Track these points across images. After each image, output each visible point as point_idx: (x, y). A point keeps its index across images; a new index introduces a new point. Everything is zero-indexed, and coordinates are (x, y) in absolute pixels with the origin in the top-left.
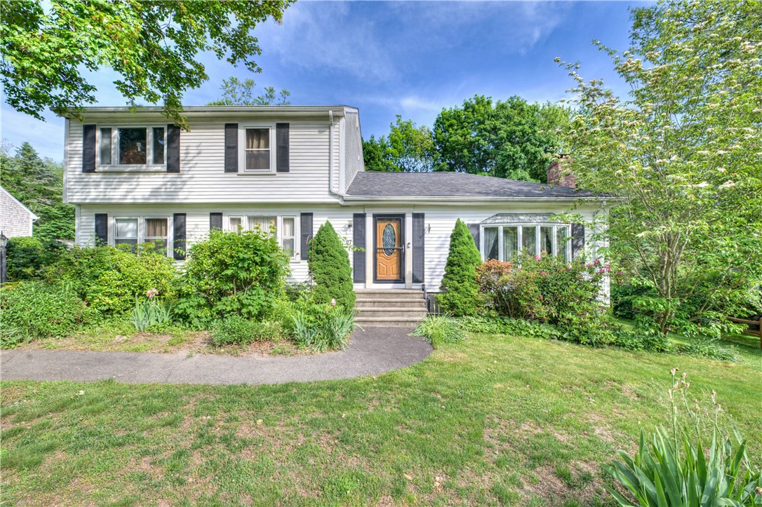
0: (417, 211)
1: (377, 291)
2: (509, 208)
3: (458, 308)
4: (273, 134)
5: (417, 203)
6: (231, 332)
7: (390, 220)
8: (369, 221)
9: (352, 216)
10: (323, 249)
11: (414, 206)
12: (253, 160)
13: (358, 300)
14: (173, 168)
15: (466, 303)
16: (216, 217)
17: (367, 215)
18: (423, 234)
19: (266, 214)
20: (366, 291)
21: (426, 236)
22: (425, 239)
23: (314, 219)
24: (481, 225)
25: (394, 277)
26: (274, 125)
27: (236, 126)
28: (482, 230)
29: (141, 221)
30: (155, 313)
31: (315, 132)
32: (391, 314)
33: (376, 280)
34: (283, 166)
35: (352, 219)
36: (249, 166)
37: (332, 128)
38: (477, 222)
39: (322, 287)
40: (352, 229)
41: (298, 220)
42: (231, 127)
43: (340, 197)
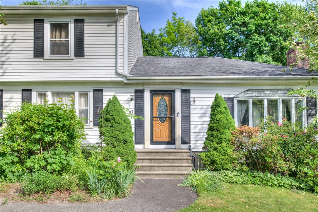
0: (184, 88)
1: (153, 151)
2: (257, 85)
3: (217, 164)
4: (72, 27)
5: (184, 81)
6: (38, 183)
7: (163, 94)
8: (147, 95)
9: (134, 91)
10: (111, 117)
11: (182, 84)
12: (56, 47)
13: (138, 157)
15: (223, 160)
16: (27, 93)
17: (145, 91)
18: (190, 106)
19: (66, 90)
20: (144, 150)
21: (191, 107)
22: (191, 110)
23: (104, 94)
24: (235, 99)
25: (167, 139)
26: (73, 21)
27: (42, 21)
28: (235, 102)
31: (105, 26)
32: (164, 168)
33: (152, 142)
34: (80, 52)
35: (133, 94)
36: (53, 53)
37: (118, 23)
38: (231, 96)
39: (110, 147)
40: (133, 102)
41: (91, 95)
42: (39, 22)
43: (125, 76)
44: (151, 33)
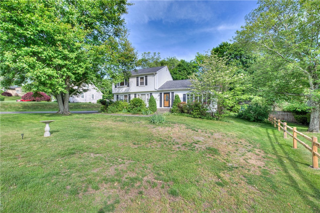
0: (172, 92)
4: (144, 78)
7: (167, 94)
8: (163, 94)
11: (172, 91)
12: (141, 83)
14: (128, 86)
16: (135, 94)
19: (144, 94)
23: (152, 94)
25: (168, 106)
26: (145, 76)
27: (138, 77)
29: (123, 96)
30: (126, 111)
31: (152, 77)
33: (164, 107)
34: (146, 84)
35: (159, 94)
36: (141, 85)
37: (155, 76)
38: (185, 94)
39: (150, 107)
40: (159, 96)
41: (149, 95)
42: (137, 77)
43: (156, 90)
44: (190, 62)
